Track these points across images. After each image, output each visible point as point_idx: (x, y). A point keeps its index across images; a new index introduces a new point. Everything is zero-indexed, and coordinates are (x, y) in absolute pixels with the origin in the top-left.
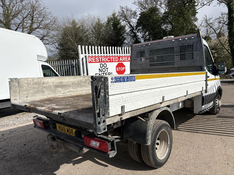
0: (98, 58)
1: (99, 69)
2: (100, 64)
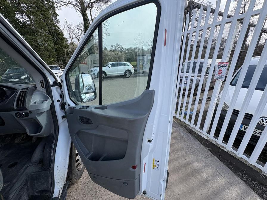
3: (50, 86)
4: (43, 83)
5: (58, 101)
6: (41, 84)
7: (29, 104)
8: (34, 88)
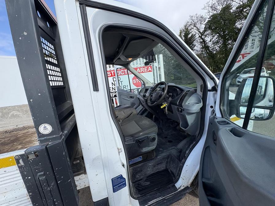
0: (110, 72)
1: (112, 83)
2: (113, 78)
3: (207, 91)
4: (202, 87)
5: (212, 107)
6: (201, 88)
7: (185, 103)
8: (194, 91)
